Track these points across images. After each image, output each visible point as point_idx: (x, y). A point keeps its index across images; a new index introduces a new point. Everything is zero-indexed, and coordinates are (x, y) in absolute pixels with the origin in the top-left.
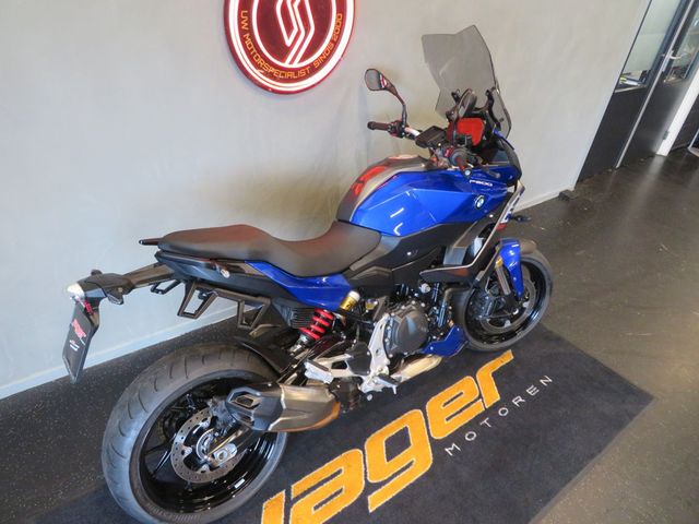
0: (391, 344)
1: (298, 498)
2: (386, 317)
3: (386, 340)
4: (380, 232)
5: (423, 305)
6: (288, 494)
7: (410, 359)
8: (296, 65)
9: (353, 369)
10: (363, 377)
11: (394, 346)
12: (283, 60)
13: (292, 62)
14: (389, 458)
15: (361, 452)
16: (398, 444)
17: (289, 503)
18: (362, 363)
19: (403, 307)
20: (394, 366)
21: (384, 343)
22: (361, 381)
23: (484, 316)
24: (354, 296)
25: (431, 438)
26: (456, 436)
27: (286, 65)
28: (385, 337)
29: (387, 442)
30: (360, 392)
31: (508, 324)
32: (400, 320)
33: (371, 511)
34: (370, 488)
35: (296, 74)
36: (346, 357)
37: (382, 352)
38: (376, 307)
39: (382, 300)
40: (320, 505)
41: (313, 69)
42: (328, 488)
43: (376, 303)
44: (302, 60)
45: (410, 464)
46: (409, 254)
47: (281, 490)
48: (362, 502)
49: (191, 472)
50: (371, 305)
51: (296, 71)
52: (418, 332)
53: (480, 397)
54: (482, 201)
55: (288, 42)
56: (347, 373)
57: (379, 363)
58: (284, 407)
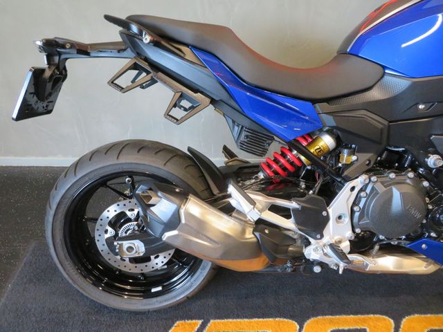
0: (361, 218)
3: (356, 208)
4: (384, 68)
5: (426, 184)
9: (297, 223)
10: (311, 240)
11: (365, 221)
18: (314, 222)
19: (392, 175)
20: (362, 244)
21: (352, 212)
22: (308, 244)
24: (327, 141)
28: (355, 203)
32: (381, 188)
36: (293, 205)
37: (347, 220)
38: (352, 163)
39: (365, 157)
43: (354, 158)
46: (421, 107)
50: (346, 157)
52: (404, 216)
56: (289, 224)
57: (339, 231)
58: (183, 221)
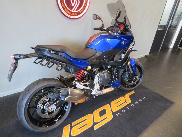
0: (100, 82)
1: (74, 126)
2: (98, 74)
3: (99, 80)
4: (97, 50)
5: (109, 72)
6: (71, 125)
7: (106, 88)
8: (75, 11)
9: (90, 87)
11: (101, 82)
12: (71, 10)
13: (74, 10)
14: (100, 116)
15: (92, 115)
16: (103, 113)
17: (71, 127)
18: (92, 86)
19: (103, 71)
20: (101, 88)
21: (98, 81)
22: (92, 91)
23: (126, 80)
24: (89, 67)
25: (112, 112)
26: (120, 111)
27: (72, 11)
28: (98, 79)
29: (100, 112)
30: (92, 95)
31: (133, 82)
32: (102, 75)
33: (95, 130)
34: (95, 124)
35: (75, 14)
36: (87, 83)
37: (98, 83)
38: (96, 71)
39: (98, 69)
40: (80, 128)
41: (79, 13)
42: (83, 124)
43: (96, 70)
44: (76, 10)
45: (106, 118)
46: (105, 57)
47: (69, 124)
48: (92, 127)
49: (43, 114)
50: (94, 70)
51: (75, 13)
52: (108, 79)
53: (126, 101)
54: (124, 43)
55: (73, 5)
56: (88, 88)
57: (97, 86)
58: (70, 93)
